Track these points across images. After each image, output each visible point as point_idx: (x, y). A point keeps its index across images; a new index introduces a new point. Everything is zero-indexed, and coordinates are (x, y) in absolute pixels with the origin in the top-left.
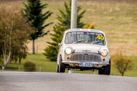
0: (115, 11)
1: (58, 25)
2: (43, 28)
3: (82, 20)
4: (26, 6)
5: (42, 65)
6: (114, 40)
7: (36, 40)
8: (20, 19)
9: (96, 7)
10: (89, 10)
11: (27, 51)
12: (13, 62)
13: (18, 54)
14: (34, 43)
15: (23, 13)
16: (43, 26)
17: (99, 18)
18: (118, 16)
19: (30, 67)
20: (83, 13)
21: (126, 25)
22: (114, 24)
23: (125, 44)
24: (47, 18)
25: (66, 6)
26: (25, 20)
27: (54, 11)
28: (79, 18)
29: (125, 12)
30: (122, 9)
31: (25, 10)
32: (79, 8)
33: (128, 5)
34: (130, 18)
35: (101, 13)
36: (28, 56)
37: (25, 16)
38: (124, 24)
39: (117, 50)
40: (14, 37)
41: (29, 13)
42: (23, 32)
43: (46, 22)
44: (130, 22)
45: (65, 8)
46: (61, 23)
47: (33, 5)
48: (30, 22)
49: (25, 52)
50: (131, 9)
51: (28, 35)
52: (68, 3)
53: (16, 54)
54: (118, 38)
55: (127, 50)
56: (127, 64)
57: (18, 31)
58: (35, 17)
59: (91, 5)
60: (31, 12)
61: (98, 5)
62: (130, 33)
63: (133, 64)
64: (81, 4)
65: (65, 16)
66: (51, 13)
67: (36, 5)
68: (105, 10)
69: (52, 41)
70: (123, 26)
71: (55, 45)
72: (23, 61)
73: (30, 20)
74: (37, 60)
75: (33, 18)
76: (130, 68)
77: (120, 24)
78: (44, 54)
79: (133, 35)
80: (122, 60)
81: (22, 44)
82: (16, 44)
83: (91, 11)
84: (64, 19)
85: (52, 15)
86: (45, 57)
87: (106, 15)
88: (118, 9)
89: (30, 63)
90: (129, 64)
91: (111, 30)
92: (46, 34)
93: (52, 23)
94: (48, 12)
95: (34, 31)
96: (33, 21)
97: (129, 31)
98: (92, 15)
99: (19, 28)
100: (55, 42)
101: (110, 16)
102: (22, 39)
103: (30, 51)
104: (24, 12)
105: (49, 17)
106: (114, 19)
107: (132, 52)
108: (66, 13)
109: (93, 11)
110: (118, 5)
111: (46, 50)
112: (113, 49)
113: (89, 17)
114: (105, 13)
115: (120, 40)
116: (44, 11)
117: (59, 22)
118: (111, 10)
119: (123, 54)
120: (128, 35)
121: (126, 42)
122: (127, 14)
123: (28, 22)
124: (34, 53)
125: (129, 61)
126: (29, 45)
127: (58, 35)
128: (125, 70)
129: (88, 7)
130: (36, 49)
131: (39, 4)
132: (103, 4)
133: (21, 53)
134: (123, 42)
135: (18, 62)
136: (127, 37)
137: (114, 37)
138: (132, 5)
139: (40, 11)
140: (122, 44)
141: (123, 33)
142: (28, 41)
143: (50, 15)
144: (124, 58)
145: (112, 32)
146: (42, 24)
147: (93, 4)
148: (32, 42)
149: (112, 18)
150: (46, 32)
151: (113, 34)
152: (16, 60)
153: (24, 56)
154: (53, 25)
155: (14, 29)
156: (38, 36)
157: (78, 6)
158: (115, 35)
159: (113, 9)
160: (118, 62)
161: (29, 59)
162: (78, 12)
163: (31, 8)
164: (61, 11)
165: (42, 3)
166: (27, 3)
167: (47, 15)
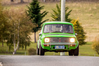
0: (93, 10)
2: (42, 23)
3: (69, 17)
4: (29, 8)
6: (93, 30)
8: (25, 17)
9: (79, 7)
10: (74, 9)
12: (21, 49)
13: (24, 43)
15: (26, 13)
17: (82, 15)
18: (95, 13)
19: (33, 52)
20: (70, 12)
22: (93, 19)
24: (44, 16)
25: (58, 7)
27: (49, 11)
28: (67, 16)
30: (98, 8)
32: (66, 9)
35: (83, 11)
36: (31, 44)
37: (29, 15)
39: (96, 37)
40: (21, 31)
41: (31, 13)
42: (27, 27)
43: (44, 19)
45: (57, 9)
47: (34, 7)
48: (32, 19)
49: (29, 41)
51: (31, 29)
52: (59, 4)
54: (96, 29)
58: (36, 15)
59: (75, 6)
60: (33, 12)
61: (81, 6)
64: (68, 5)
65: (57, 14)
67: (36, 7)
68: (86, 9)
72: (28, 48)
73: (32, 18)
75: (34, 16)
77: (97, 19)
81: (27, 36)
82: (23, 35)
84: (56, 17)
85: (48, 14)
88: (95, 8)
89: (33, 49)
91: (91, 23)
93: (48, 20)
94: (45, 12)
95: (35, 26)
96: (34, 19)
98: (76, 13)
99: (24, 24)
101: (89, 13)
102: (27, 32)
103: (33, 41)
104: (28, 12)
105: (46, 16)
106: (93, 15)
108: (58, 12)
109: (77, 10)
110: (96, 5)
112: (93, 37)
114: (86, 11)
115: (98, 30)
116: (42, 11)
117: (53, 19)
118: (90, 9)
123: (30, 19)
124: (35, 42)
126: (32, 36)
130: (37, 39)
131: (38, 6)
132: (84, 5)
133: (26, 42)
135: (24, 48)
137: (93, 29)
139: (39, 11)
142: (31, 33)
143: (46, 14)
146: (41, 21)
147: (77, 5)
148: (34, 34)
149: (91, 14)
151: (92, 26)
152: (23, 47)
153: (28, 44)
155: (21, 25)
156: (38, 30)
157: (66, 7)
158: (94, 27)
159: (92, 8)
160: (97, 46)
161: (32, 46)
162: (66, 11)
163: (32, 9)
164: (54, 11)
165: (41, 5)
166: (30, 6)
167: (44, 14)
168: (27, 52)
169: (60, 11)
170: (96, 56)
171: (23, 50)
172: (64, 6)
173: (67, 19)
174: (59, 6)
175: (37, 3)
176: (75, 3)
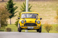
0: (44, 6)
2: (14, 13)
4: (7, 4)
6: (45, 18)
7: (11, 19)
8: (4, 10)
9: (36, 4)
10: (33, 5)
11: (8, 23)
12: (2, 28)
13: (4, 24)
15: (5, 7)
16: (14, 12)
17: (38, 8)
18: (46, 8)
19: (9, 30)
20: (31, 7)
25: (24, 4)
26: (7, 10)
27: (19, 6)
28: (29, 9)
31: (7, 6)
32: (29, 5)
33: (50, 3)
39: (46, 22)
40: (2, 18)
41: (8, 7)
42: (6, 15)
43: (16, 11)
44: (51, 10)
45: (23, 5)
48: (9, 11)
49: (7, 24)
51: (8, 16)
52: (24, 2)
53: (3, 24)
54: (46, 17)
55: (50, 22)
56: (50, 28)
57: (4, 15)
58: (11, 9)
59: (34, 3)
60: (9, 7)
67: (11, 4)
68: (40, 5)
70: (48, 12)
72: (6, 27)
73: (9, 10)
74: (12, 27)
75: (10, 9)
76: (52, 29)
79: (52, 15)
80: (48, 26)
81: (5, 20)
82: (3, 20)
84: (23, 10)
86: (15, 26)
87: (41, 7)
89: (9, 28)
90: (51, 28)
91: (43, 13)
92: (16, 16)
95: (10, 15)
96: (10, 10)
99: (4, 14)
104: (6, 7)
106: (44, 9)
107: (52, 23)
108: (24, 7)
109: (35, 6)
110: (46, 3)
111: (16, 23)
112: (44, 21)
113: (34, 8)
114: (41, 6)
115: (47, 18)
117: (21, 11)
118: (43, 5)
119: (48, 24)
120: (50, 15)
121: (49, 18)
122: (50, 7)
123: (8, 11)
124: (11, 24)
125: (51, 26)
128: (49, 30)
130: (11, 22)
132: (39, 3)
134: (48, 18)
136: (50, 16)
137: (44, 17)
138: (52, 3)
139: (13, 6)
140: (48, 19)
142: (8, 19)
143: (17, 8)
144: (49, 25)
145: (44, 14)
147: (35, 3)
149: (43, 8)
151: (44, 15)
152: (3, 27)
154: (18, 12)
155: (2, 14)
157: (29, 4)
158: (45, 16)
160: (46, 27)
161: (9, 26)
162: (29, 6)
163: (9, 5)
164: (22, 6)
165: (14, 3)
166: (7, 3)
167: (16, 8)
168: (6, 30)
169: (25, 6)
170: (46, 32)
171: (3, 28)
172: (28, 3)
175: (12, 1)
176: (34, 2)
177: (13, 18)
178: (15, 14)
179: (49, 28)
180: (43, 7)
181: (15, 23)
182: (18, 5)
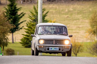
0: (69, 11)
1: (29, 22)
2: (19, 24)
3: (46, 18)
4: (6, 9)
5: (19, 51)
6: (70, 31)
7: (14, 33)
9: (56, 9)
11: (8, 41)
13: (2, 43)
14: (13, 35)
15: (4, 14)
16: (19, 23)
17: (58, 16)
18: (71, 14)
19: (11, 52)
20: (47, 13)
21: (77, 21)
22: (69, 20)
23: (77, 34)
24: (21, 17)
27: (26, 12)
28: (44, 17)
29: (76, 12)
30: (75, 9)
32: (43, 10)
33: (79, 7)
34: (80, 15)
35: (59, 13)
36: (9, 45)
37: (6, 16)
38: (76, 20)
41: (8, 14)
42: (5, 28)
43: (21, 20)
44: (80, 18)
45: (34, 10)
46: (32, 21)
47: (12, 9)
48: (9, 21)
50: (81, 9)
51: (8, 30)
52: (36, 6)
54: (72, 30)
55: (79, 38)
56: (79, 48)
57: (1, 27)
58: (13, 17)
59: (52, 8)
60: (10, 14)
61: (58, 7)
62: (81, 26)
63: (83, 48)
64: (45, 6)
65: (34, 15)
66: (25, 14)
67: (13, 9)
68: (62, 10)
69: (26, 34)
70: (75, 21)
71: (28, 36)
72: (6, 48)
73: (10, 19)
75: (12, 18)
76: (82, 51)
77: (73, 20)
78: (21, 43)
79: (83, 27)
81: (4, 36)
83: (52, 12)
84: (34, 18)
85: (25, 15)
86: (21, 45)
87: (63, 14)
88: (71, 9)
89: (11, 49)
90: (81, 48)
92: (21, 28)
93: (25, 21)
94: (22, 13)
95: (12, 27)
96: (11, 20)
97: (80, 25)
98: (53, 14)
99: (2, 25)
100: (28, 34)
101: (66, 14)
102: (4, 33)
103: (11, 41)
104: (5, 14)
105: (23, 17)
106: (69, 16)
107: (82, 39)
108: (35, 14)
109: (54, 11)
110: (72, 6)
111: (22, 40)
113: (52, 16)
114: (63, 12)
115: (74, 31)
116: (19, 13)
117: (30, 20)
118: (67, 11)
119: (76, 41)
120: (79, 27)
121: (78, 33)
122: (78, 13)
123: (8, 20)
124: (13, 42)
125: (80, 46)
126: (9, 36)
127: (30, 29)
128: (78, 52)
129: (51, 8)
130: (14, 39)
131: (15, 8)
132: (61, 6)
133: (4, 43)
134: (76, 32)
135: (2, 49)
136: (78, 29)
138: (82, 7)
139: (17, 12)
140: (75, 34)
141: (76, 26)
142: (9, 34)
143: (23, 15)
144: (77, 44)
146: (18, 22)
147: (54, 6)
148: (11, 34)
150: (21, 27)
153: (6, 44)
154: (26, 22)
156: (15, 31)
158: (70, 28)
159: (68, 10)
162: (43, 12)
163: (10, 11)
164: (31, 12)
165: (18, 7)
166: (7, 7)
167: (21, 15)
169: (37, 13)
172: (42, 8)
173: (44, 21)
174: (36, 8)
175: (15, 4)
176: (52, 5)
177: (16, 32)
178: (20, 26)
179: (77, 49)
180: (67, 13)
181: (20, 41)
182: (24, 10)
